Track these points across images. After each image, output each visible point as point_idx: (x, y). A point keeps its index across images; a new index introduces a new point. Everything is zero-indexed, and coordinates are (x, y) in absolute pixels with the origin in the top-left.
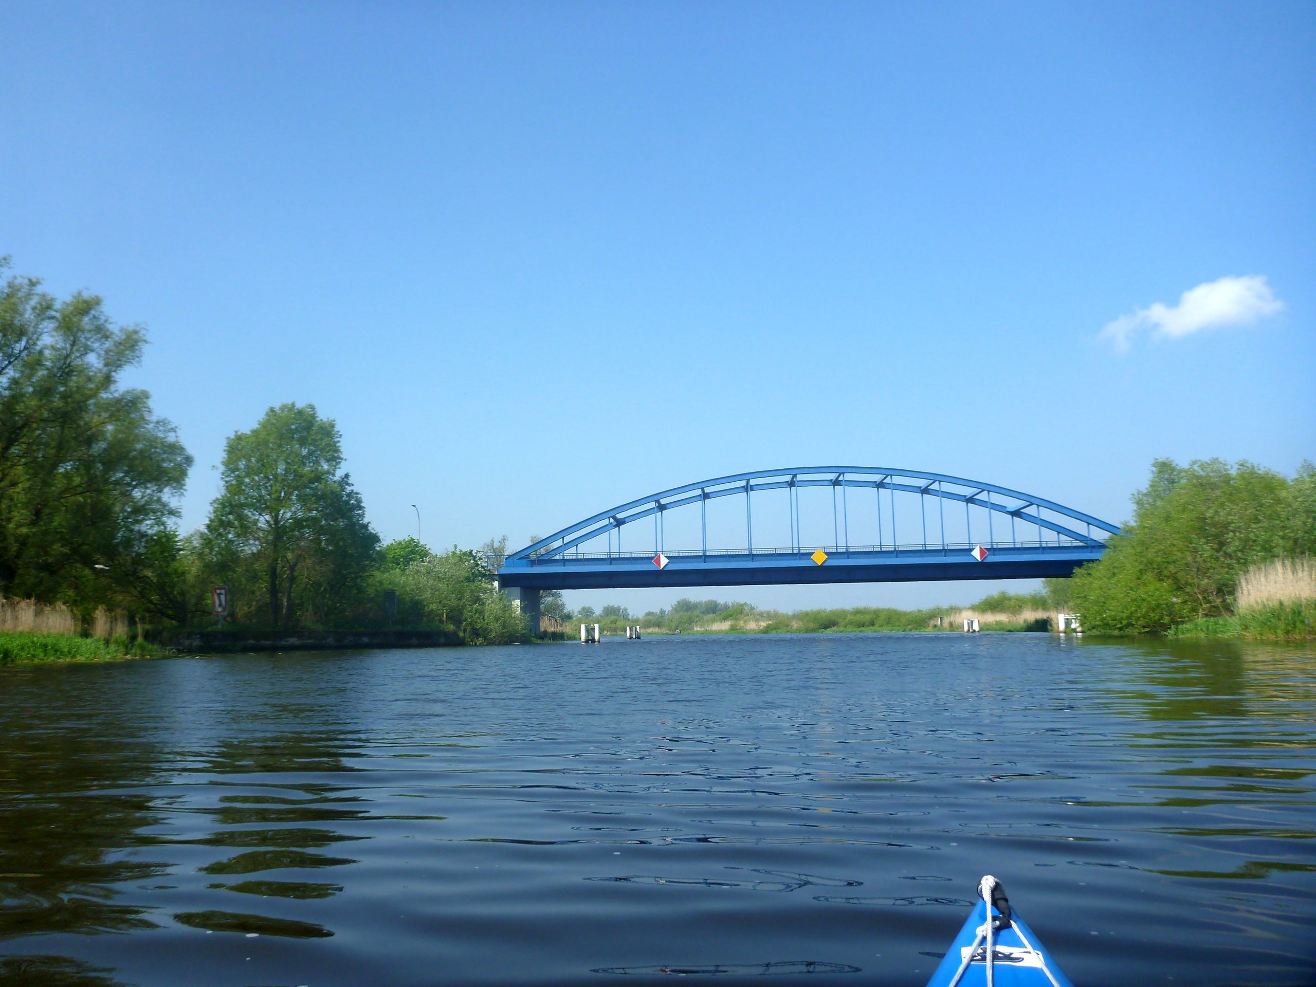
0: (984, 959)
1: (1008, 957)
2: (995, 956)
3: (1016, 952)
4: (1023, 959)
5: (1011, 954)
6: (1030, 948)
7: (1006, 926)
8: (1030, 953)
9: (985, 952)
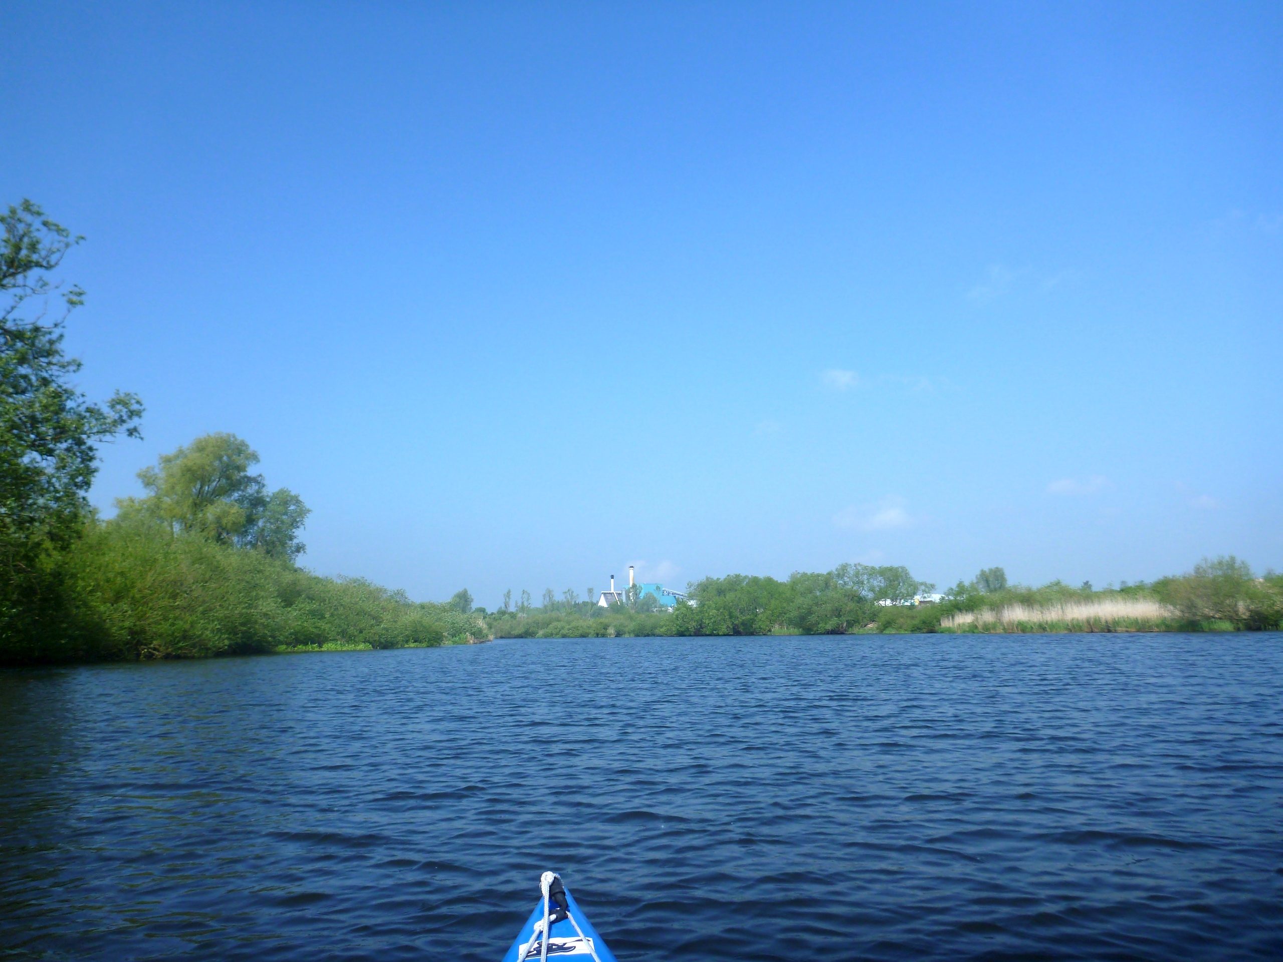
0: (539, 952)
1: (562, 948)
2: (550, 949)
3: (569, 941)
4: (575, 947)
5: (565, 944)
6: (582, 936)
7: (562, 918)
8: (582, 940)
9: (540, 946)
